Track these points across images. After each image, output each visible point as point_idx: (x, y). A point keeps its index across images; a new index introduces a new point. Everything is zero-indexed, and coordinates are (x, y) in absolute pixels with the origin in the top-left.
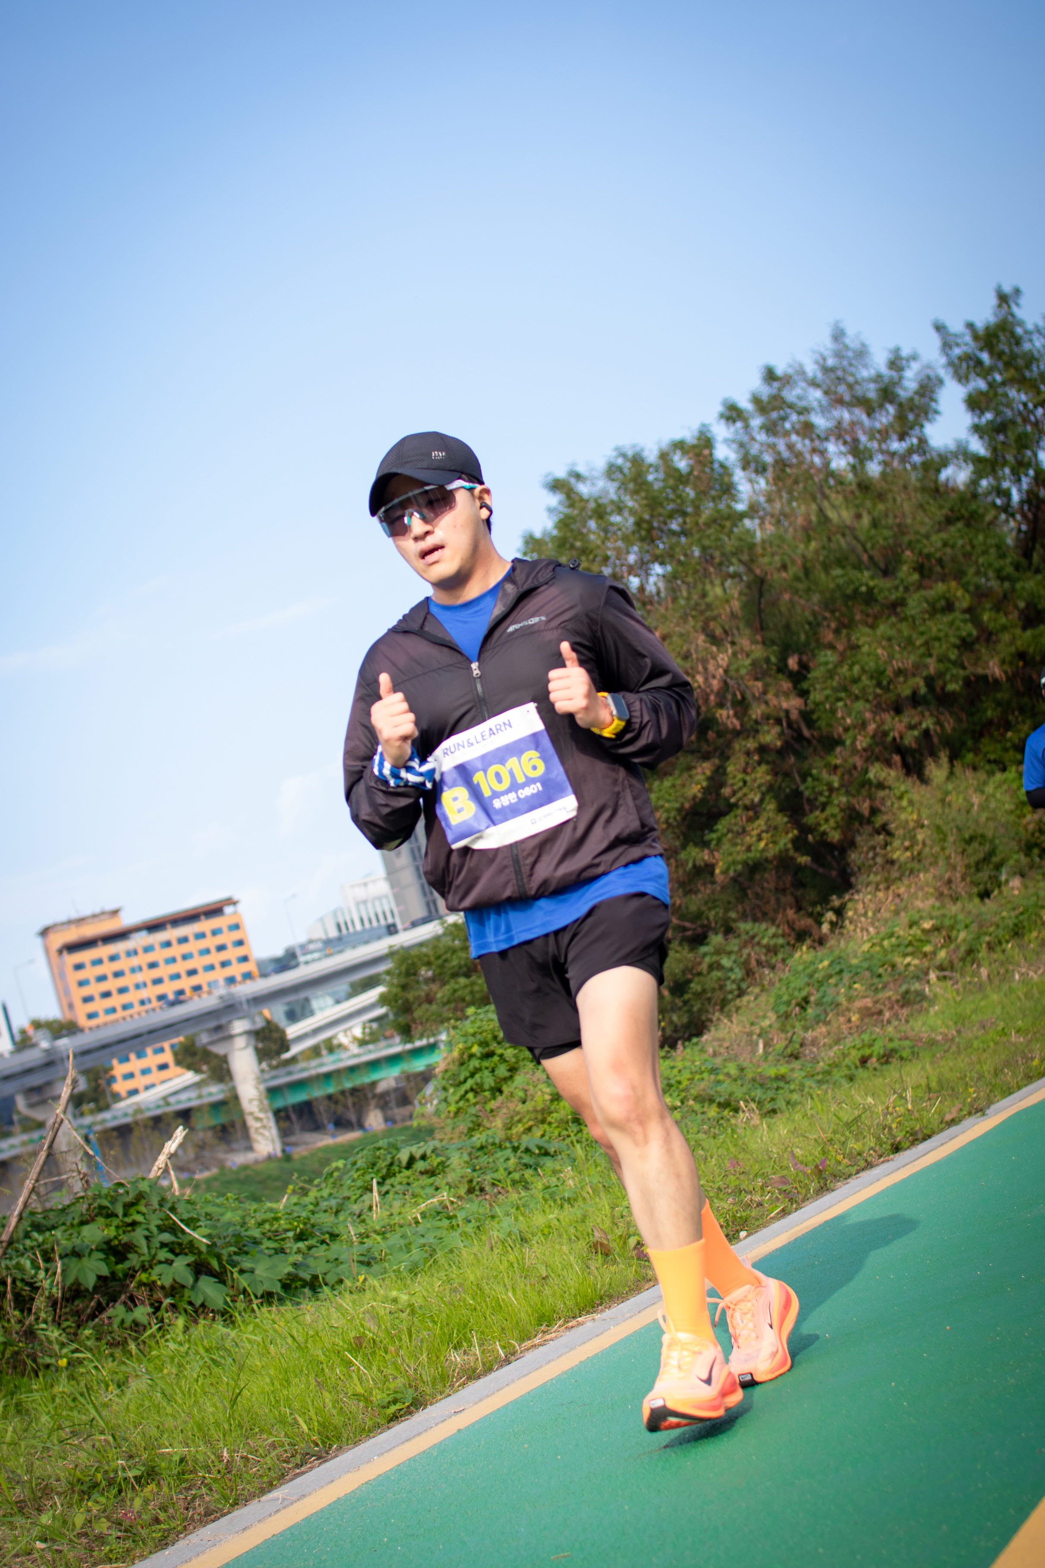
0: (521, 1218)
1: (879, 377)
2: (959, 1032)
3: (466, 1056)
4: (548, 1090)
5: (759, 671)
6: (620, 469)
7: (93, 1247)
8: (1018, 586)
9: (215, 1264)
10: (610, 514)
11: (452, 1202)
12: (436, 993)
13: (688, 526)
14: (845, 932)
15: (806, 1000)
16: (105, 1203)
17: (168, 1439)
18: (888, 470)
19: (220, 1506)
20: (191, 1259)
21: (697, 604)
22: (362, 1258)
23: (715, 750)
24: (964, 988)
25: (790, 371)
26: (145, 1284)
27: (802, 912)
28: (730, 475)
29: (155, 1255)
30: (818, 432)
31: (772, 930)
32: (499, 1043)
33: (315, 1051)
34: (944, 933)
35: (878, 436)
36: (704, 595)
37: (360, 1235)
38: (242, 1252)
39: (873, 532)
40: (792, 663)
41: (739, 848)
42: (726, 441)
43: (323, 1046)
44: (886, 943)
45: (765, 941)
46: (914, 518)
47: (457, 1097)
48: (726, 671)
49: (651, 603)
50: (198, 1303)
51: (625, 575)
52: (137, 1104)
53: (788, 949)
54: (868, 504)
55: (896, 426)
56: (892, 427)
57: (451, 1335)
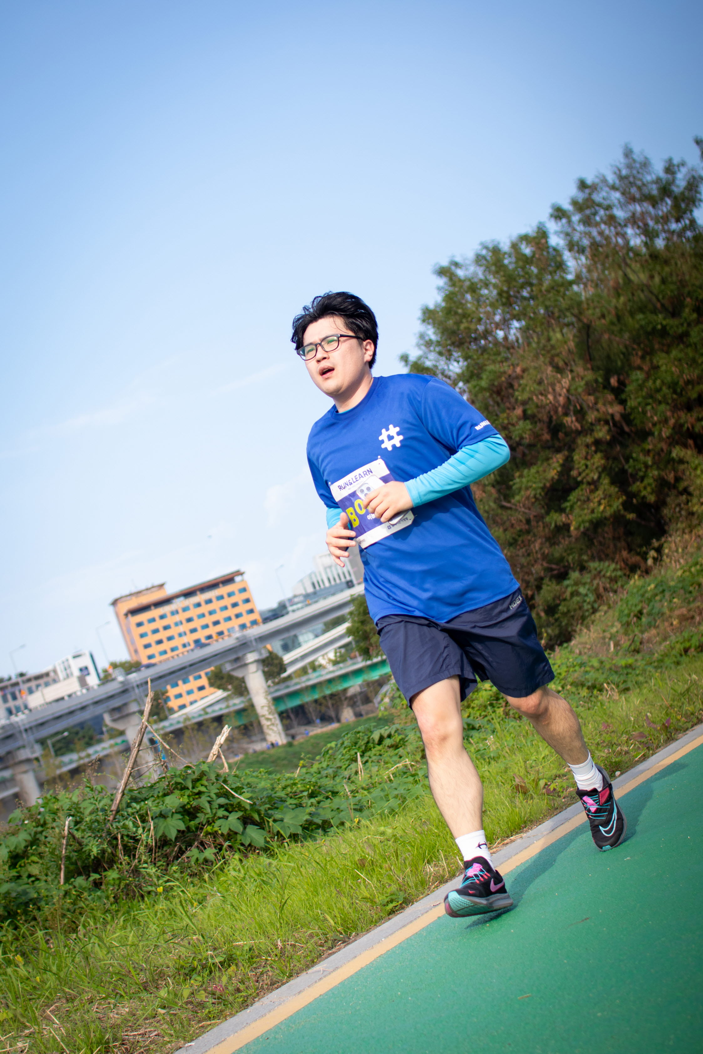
1: (658, 180)
5: (591, 389)
6: (485, 257)
7: (174, 810)
9: (256, 817)
10: (480, 289)
11: (412, 766)
13: (535, 293)
14: (664, 564)
15: (641, 612)
16: (179, 780)
17: (239, 935)
18: (670, 243)
19: (280, 978)
20: (240, 814)
21: (545, 346)
22: (356, 807)
23: (565, 445)
25: (597, 181)
26: (210, 834)
27: (633, 553)
28: (561, 256)
29: (216, 813)
30: (619, 221)
31: (613, 566)
33: (304, 671)
35: (661, 220)
36: (549, 339)
37: (352, 792)
38: (274, 807)
39: (663, 287)
40: (613, 381)
41: (586, 511)
42: (556, 233)
43: (308, 667)
44: (693, 569)
45: (608, 574)
46: (691, 275)
48: (568, 391)
49: (513, 347)
50: (247, 844)
51: (494, 329)
52: (186, 714)
53: (624, 579)
54: (658, 268)
55: (674, 213)
56: (670, 213)
57: (424, 854)
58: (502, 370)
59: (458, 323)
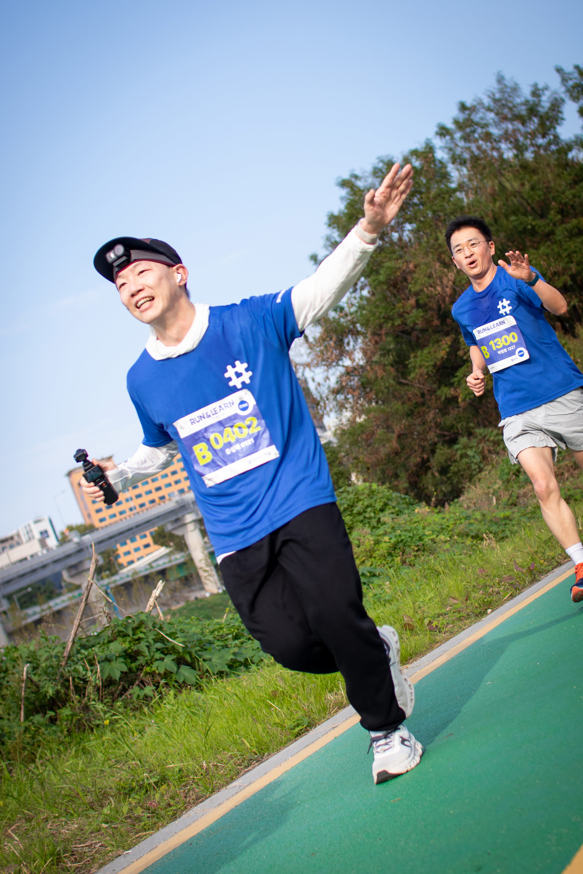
1: (527, 102)
4: (372, 538)
6: (380, 170)
7: (117, 655)
9: (188, 658)
13: (424, 200)
15: (518, 471)
16: (121, 629)
17: (171, 759)
18: (538, 156)
19: (204, 794)
20: (174, 657)
21: (433, 245)
23: (452, 329)
25: (475, 103)
26: (149, 673)
28: (446, 168)
29: (154, 656)
30: (494, 137)
31: (495, 432)
35: (529, 136)
36: (437, 239)
38: (204, 649)
39: (532, 193)
42: (441, 148)
45: (492, 439)
46: (555, 183)
48: (454, 283)
49: (406, 247)
50: (181, 681)
51: (390, 232)
54: (527, 177)
55: (540, 130)
56: (538, 130)
57: (327, 685)
58: (397, 266)
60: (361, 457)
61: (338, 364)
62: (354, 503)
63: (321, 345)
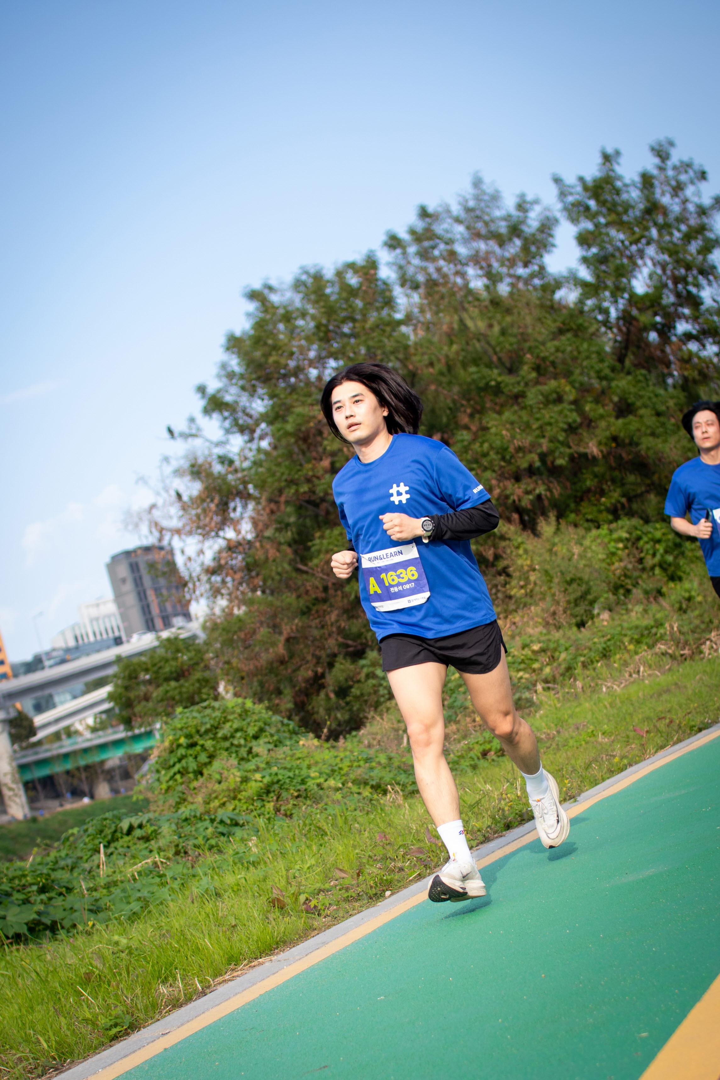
0: (216, 877)
1: (508, 217)
2: (558, 732)
3: (175, 746)
4: (238, 774)
6: (304, 284)
8: (614, 384)
10: (296, 319)
11: (162, 863)
12: (152, 693)
13: (357, 330)
18: (515, 291)
22: (91, 907)
24: (564, 697)
25: (440, 210)
28: (390, 291)
30: (460, 258)
32: (201, 736)
33: (57, 736)
34: (549, 654)
35: (507, 263)
37: (90, 889)
39: (502, 339)
42: (388, 264)
43: (62, 732)
46: (534, 329)
47: (168, 778)
51: (307, 367)
54: (498, 316)
55: (522, 255)
56: (518, 256)
57: (160, 972)
58: (311, 414)
59: (266, 355)
60: (234, 661)
61: (217, 536)
62: (219, 724)
63: (197, 508)
